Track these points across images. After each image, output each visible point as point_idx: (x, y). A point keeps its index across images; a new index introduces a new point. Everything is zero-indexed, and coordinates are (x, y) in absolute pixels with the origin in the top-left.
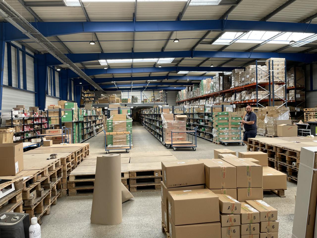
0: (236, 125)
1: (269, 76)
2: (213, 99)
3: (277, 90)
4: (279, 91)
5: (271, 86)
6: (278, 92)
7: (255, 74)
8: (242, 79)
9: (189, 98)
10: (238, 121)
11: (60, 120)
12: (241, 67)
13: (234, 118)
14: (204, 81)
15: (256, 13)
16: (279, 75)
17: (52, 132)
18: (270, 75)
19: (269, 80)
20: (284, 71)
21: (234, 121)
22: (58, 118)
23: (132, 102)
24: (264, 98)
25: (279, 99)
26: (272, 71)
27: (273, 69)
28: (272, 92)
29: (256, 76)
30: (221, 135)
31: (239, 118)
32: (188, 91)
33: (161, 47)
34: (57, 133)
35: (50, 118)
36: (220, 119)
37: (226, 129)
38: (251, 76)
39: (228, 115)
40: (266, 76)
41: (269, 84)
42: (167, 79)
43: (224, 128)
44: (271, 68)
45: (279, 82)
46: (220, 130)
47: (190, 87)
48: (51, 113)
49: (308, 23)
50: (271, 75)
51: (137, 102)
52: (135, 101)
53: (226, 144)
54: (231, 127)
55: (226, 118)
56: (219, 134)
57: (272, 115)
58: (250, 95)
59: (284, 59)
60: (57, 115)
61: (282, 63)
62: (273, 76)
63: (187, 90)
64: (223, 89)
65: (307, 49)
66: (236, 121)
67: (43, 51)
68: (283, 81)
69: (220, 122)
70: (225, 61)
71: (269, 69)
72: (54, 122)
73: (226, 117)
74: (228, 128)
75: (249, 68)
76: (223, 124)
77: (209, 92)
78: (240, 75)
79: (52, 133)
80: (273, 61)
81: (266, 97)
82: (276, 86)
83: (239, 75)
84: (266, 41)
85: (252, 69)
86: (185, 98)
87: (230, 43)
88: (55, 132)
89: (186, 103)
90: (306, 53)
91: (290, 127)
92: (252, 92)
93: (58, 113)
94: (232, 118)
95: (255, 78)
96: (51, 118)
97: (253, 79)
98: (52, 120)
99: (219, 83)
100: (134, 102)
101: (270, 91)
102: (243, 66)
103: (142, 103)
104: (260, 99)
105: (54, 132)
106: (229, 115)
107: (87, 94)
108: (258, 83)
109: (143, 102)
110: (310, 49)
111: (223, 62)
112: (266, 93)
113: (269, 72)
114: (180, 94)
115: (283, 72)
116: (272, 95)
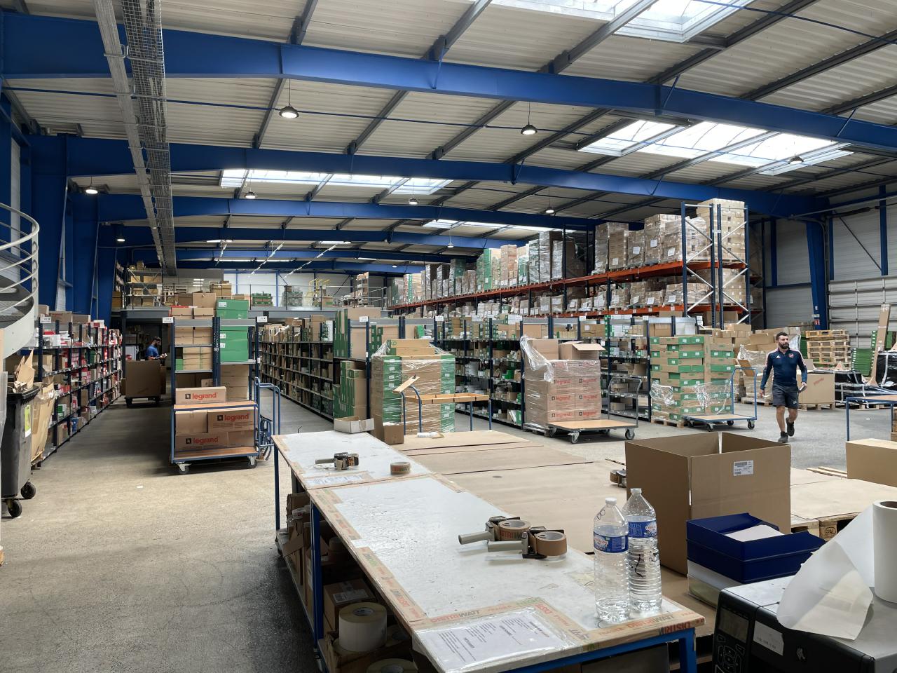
0: (721, 373)
1: (711, 247)
2: (525, 303)
3: (729, 282)
4: (732, 284)
5: (716, 271)
6: (729, 287)
7: (677, 237)
8: (632, 249)
9: (434, 298)
10: (726, 361)
11: (215, 357)
12: (600, 219)
13: (716, 354)
14: (495, 254)
15: (740, 78)
16: (732, 245)
17: (195, 397)
18: (713, 243)
19: (712, 254)
20: (743, 234)
21: (717, 362)
22: (208, 350)
23: (286, 305)
24: (700, 302)
25: (732, 305)
26: (719, 231)
27: (719, 228)
28: (717, 287)
29: (681, 244)
30: (686, 399)
31: (729, 354)
32: (434, 276)
33: (433, 146)
34: (214, 399)
35: (181, 349)
36: (685, 355)
37: (698, 382)
38: (662, 243)
39: (703, 344)
40: (704, 245)
41: (709, 266)
42: (389, 241)
43: (692, 382)
44: (715, 225)
45: (733, 261)
46: (685, 387)
47: (441, 267)
48: (183, 331)
49: (846, 115)
50: (716, 243)
51: (301, 305)
52: (296, 301)
53: (711, 425)
54: (710, 377)
55: (698, 354)
56: (682, 397)
57: (756, 345)
58: (660, 293)
59: (743, 203)
60: (203, 341)
61: (738, 213)
62: (720, 246)
63: (428, 275)
64: (565, 276)
65: (781, 181)
66: (722, 360)
67: (51, 127)
68: (740, 258)
69: (685, 363)
70: (570, 200)
71: (712, 227)
72: (194, 362)
73: (697, 351)
74: (702, 381)
75: (657, 222)
76: (689, 370)
77: (513, 282)
78: (627, 238)
79: (197, 400)
80: (719, 206)
81: (703, 300)
82: (726, 273)
83: (621, 240)
84: (711, 153)
85: (668, 225)
86: (419, 298)
87: (622, 151)
88: (208, 396)
89: (422, 310)
90: (779, 192)
91: (820, 378)
92: (668, 286)
93: (208, 334)
94: (712, 352)
95: (677, 250)
96: (185, 350)
97: (671, 252)
98: (188, 357)
99: (549, 257)
100: (291, 305)
101: (713, 283)
102: (606, 217)
103: (317, 309)
104: (692, 304)
105: (202, 397)
106: (705, 345)
107: (137, 274)
108: (687, 262)
109: (321, 306)
110: (791, 182)
111: (566, 203)
112: (703, 290)
113: (712, 235)
114: (401, 287)
115: (739, 238)
116: (717, 293)
